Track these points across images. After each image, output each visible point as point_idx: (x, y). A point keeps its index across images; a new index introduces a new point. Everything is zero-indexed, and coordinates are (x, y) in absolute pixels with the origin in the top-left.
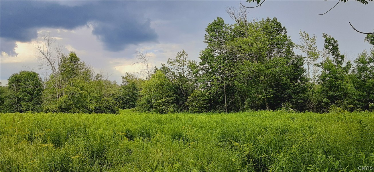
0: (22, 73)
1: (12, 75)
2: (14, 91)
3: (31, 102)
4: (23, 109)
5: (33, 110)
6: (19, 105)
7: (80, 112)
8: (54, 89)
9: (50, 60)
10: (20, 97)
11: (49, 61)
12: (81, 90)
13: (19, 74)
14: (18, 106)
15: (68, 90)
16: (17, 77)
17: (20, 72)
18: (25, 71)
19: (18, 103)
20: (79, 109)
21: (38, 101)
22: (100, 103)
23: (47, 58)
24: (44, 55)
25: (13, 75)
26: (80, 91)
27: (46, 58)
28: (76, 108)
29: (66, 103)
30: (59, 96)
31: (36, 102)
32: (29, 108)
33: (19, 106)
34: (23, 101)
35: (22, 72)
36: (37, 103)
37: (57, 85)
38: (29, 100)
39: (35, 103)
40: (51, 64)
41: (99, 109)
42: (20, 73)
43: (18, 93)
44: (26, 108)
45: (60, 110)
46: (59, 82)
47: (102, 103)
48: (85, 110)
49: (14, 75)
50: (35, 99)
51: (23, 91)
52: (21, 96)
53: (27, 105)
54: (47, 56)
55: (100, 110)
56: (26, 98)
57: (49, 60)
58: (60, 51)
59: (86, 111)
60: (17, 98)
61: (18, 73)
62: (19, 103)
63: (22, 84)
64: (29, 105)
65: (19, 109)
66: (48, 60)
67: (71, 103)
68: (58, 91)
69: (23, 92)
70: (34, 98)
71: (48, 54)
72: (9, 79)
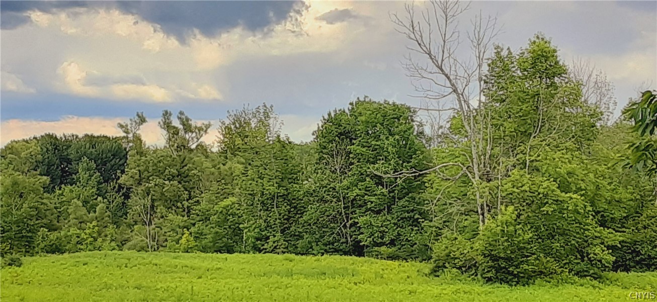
0: (357, 107)
1: (326, 117)
2: (333, 172)
3: (388, 213)
4: (365, 239)
5: (395, 245)
6: (350, 222)
7: (559, 271)
8: (467, 182)
9: (451, 77)
10: (352, 195)
11: (450, 81)
12: (564, 187)
13: (347, 111)
14: (348, 225)
15: (515, 190)
16: (343, 121)
17: (351, 104)
18: (367, 100)
19: (347, 217)
20: (558, 259)
21: (413, 211)
22: (640, 226)
23: (442, 70)
24: (430, 56)
25: (329, 115)
26: (558, 192)
27: (438, 70)
28: (547, 255)
29: (510, 236)
30: (486, 209)
31: (407, 215)
32: (382, 238)
33: (351, 226)
34: (363, 209)
35: (359, 102)
36: (410, 218)
37: (476, 167)
38: (382, 208)
39: (402, 219)
40: (455, 91)
41: (634, 251)
42: (350, 107)
43: (345, 182)
44: (372, 234)
45: (490, 263)
46: (485, 155)
47: (645, 228)
48: (578, 263)
49: (333, 115)
50: (401, 203)
51: (362, 174)
52: (357, 191)
53: (378, 226)
54: (443, 60)
55: (638, 253)
56: (373, 199)
57: (448, 78)
58: (485, 41)
59: (583, 266)
60: (344, 198)
61: (347, 108)
62: (351, 216)
63: (359, 150)
64: (382, 226)
65: (351, 237)
66: (446, 75)
67: (527, 237)
68: (479, 190)
69: (362, 177)
70: (400, 199)
71: (446, 55)
72: (316, 129)
